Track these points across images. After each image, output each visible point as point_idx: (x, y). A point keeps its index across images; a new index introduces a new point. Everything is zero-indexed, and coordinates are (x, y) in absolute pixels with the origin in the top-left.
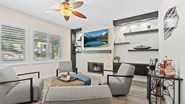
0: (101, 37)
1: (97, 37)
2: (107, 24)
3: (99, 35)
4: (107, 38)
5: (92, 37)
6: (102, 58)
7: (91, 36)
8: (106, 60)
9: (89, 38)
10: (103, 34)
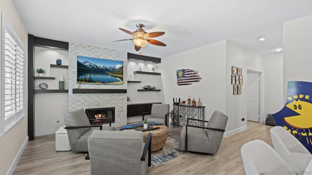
0: (113, 70)
1: (106, 68)
2: (120, 55)
3: (110, 67)
4: (122, 74)
5: (97, 67)
6: (112, 100)
7: (95, 65)
8: (119, 102)
9: (91, 67)
10: (116, 66)
